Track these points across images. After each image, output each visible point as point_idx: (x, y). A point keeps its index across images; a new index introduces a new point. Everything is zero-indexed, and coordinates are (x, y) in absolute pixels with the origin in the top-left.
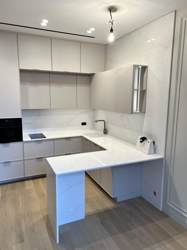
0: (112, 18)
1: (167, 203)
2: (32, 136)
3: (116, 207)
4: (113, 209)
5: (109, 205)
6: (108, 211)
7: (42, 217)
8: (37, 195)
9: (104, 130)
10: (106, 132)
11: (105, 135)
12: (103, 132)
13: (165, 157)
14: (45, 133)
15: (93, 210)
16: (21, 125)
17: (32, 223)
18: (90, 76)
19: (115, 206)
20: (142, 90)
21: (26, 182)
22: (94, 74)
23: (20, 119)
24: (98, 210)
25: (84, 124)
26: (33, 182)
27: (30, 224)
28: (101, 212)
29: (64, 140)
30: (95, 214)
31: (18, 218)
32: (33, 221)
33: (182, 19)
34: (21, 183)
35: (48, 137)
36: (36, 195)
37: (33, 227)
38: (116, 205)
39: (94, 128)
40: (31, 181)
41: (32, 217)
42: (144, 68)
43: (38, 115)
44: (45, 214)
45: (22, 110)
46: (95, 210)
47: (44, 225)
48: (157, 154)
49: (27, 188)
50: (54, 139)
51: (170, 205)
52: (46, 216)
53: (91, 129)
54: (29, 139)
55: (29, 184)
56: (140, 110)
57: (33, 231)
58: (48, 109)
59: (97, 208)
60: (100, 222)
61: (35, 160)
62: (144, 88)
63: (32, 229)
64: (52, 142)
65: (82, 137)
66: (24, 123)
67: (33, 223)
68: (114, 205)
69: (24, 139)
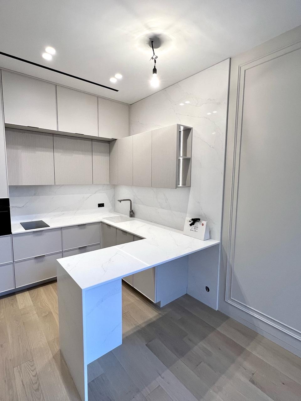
0: (154, 54)
1: (226, 301)
2: (26, 226)
3: (161, 316)
4: (158, 320)
5: (151, 314)
6: (151, 325)
7: (51, 356)
8: (38, 317)
9: (130, 212)
10: (132, 214)
11: (131, 218)
12: (129, 214)
13: (221, 241)
14: (46, 220)
15: (132, 327)
16: (8, 209)
17: (34, 373)
18: (110, 143)
19: (159, 314)
20: (185, 157)
21: (19, 297)
22: (116, 139)
23: (7, 200)
24: (138, 326)
25: (101, 205)
26: (30, 295)
27: (31, 376)
28: (143, 328)
29: (77, 229)
30: (135, 333)
31: (6, 369)
32: (35, 368)
33: (240, 68)
34: (10, 298)
35: (52, 226)
36: (36, 316)
37: (37, 382)
38: (160, 312)
39: (114, 209)
40: (27, 294)
41: (33, 360)
42: (188, 131)
43: (35, 195)
44: (57, 348)
45: (10, 187)
46: (134, 326)
47: (58, 373)
48: (213, 239)
49: (21, 306)
50: (61, 228)
51: (229, 302)
52: (59, 352)
53: (110, 211)
54: (22, 230)
55: (24, 300)
56: (184, 184)
57: (37, 390)
58: (50, 186)
59: (136, 321)
60: (146, 345)
61: (33, 261)
62: (188, 156)
63: (36, 386)
64: (59, 232)
65: (101, 222)
66: (13, 207)
67: (36, 373)
68: (157, 314)
69: (14, 231)
